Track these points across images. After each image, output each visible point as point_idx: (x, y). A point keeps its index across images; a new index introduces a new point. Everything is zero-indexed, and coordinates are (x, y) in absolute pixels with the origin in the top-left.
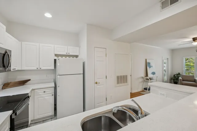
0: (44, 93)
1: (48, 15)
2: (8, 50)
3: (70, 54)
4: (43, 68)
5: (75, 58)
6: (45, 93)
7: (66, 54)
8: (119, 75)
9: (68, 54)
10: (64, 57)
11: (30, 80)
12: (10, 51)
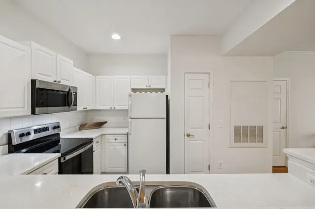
0: (114, 140)
1: (116, 37)
2: (72, 87)
3: (152, 87)
4: (118, 108)
5: (159, 93)
6: (117, 141)
7: (145, 87)
8: (241, 124)
9: (149, 87)
10: (138, 93)
11: (106, 122)
12: (76, 88)
